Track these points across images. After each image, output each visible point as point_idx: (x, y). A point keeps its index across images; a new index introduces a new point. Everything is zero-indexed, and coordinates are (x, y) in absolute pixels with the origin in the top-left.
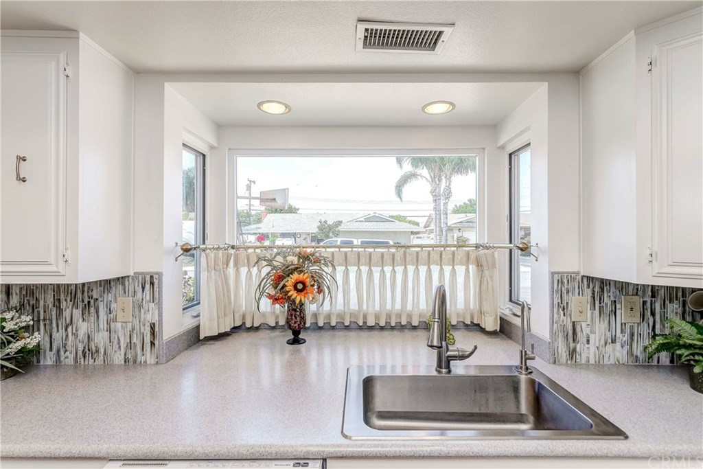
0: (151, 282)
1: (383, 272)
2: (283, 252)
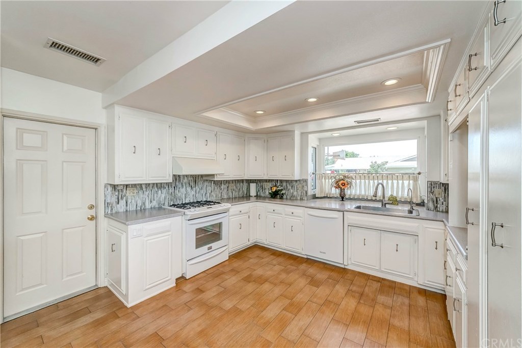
0: (306, 181)
2: (339, 175)
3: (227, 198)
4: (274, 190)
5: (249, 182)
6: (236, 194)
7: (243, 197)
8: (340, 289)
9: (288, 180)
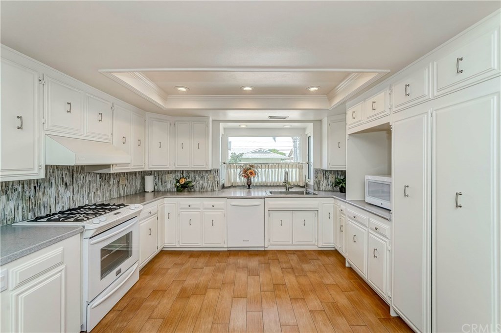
0: (217, 171)
1: (272, 170)
2: (245, 164)
3: (117, 198)
4: (183, 183)
5: (143, 174)
6: (128, 190)
7: (136, 194)
8: (276, 270)
9: (197, 171)
